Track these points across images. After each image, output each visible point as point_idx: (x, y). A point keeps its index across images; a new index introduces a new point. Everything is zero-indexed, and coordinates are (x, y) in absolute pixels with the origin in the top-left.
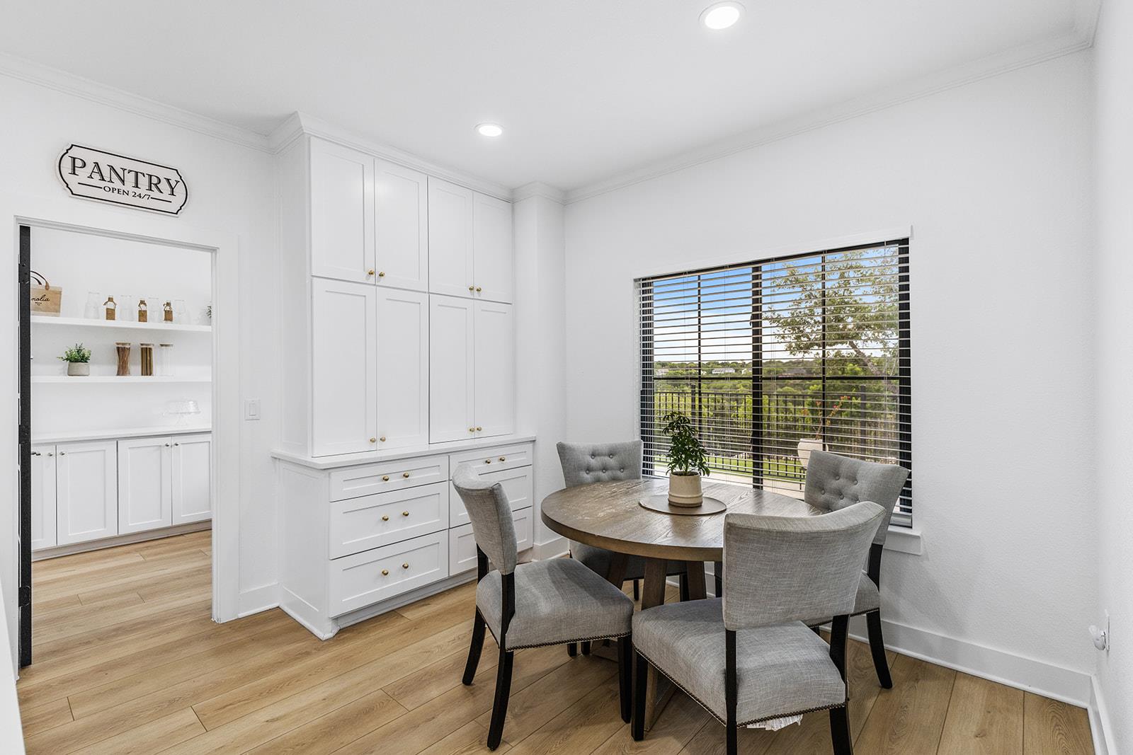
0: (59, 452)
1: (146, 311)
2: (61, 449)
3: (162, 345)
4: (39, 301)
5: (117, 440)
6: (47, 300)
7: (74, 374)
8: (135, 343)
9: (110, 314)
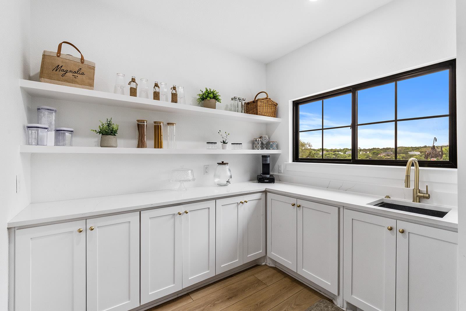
0: (88, 227)
1: (159, 93)
2: (91, 223)
3: (168, 124)
4: (76, 74)
5: (140, 211)
6: (83, 74)
7: (106, 145)
8: (150, 120)
9: (133, 92)
